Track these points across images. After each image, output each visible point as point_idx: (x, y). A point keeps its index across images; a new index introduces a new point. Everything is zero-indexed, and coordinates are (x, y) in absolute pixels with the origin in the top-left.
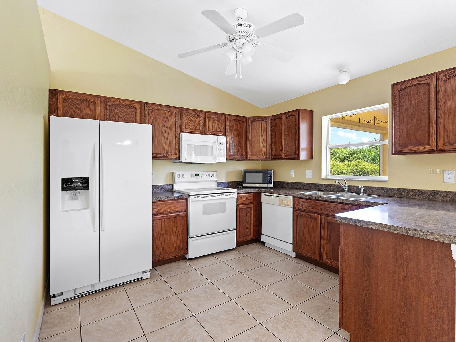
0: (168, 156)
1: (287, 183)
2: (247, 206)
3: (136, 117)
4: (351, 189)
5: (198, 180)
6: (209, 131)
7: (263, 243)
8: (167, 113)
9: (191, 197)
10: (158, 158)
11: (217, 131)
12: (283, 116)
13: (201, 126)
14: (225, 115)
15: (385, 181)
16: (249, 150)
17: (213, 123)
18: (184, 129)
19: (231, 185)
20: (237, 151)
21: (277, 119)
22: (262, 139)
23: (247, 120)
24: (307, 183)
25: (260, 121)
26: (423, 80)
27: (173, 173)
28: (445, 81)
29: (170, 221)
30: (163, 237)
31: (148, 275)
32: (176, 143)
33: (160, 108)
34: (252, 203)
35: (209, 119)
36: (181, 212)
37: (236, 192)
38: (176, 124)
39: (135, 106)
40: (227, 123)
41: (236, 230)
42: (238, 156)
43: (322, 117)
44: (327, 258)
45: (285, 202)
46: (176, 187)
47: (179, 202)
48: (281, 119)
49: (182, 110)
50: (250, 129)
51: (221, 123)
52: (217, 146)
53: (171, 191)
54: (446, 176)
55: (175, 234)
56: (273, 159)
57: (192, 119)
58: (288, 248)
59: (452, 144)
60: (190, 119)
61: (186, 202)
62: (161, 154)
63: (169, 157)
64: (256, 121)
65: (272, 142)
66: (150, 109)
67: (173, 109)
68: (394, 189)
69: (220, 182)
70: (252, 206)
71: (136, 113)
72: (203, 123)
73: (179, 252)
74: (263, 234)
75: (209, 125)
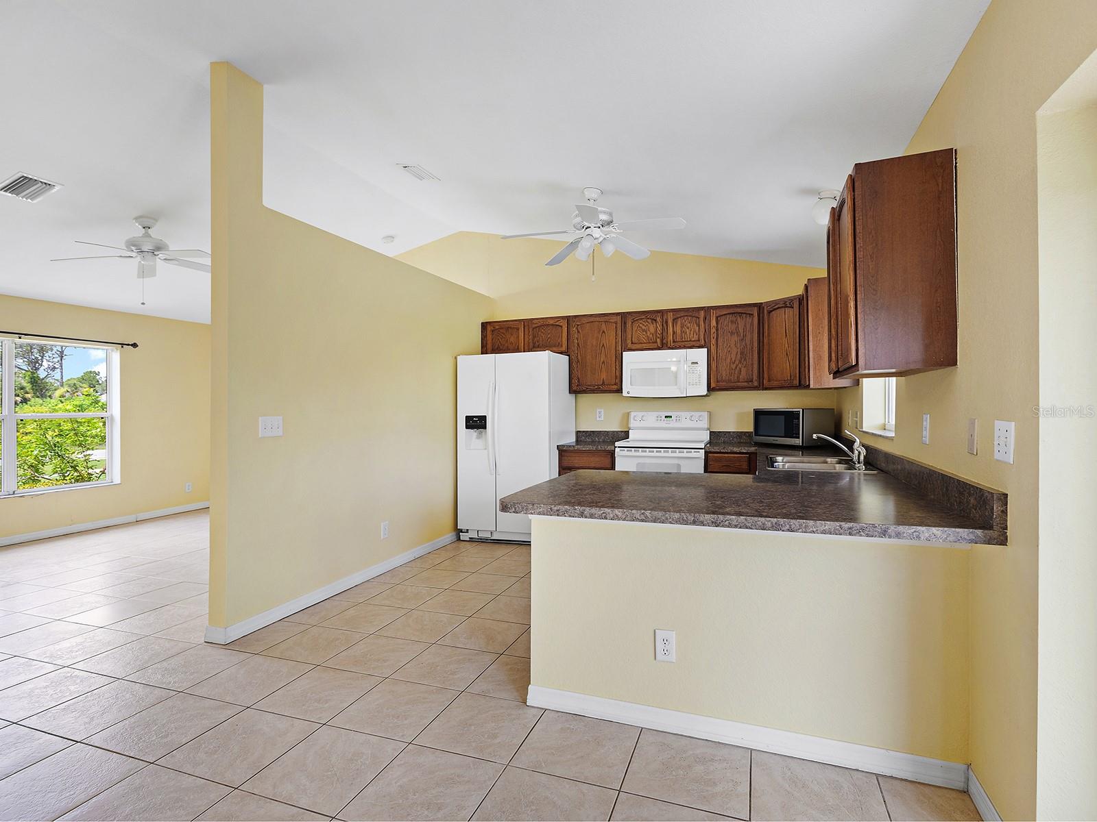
0: (605, 388)
6: (672, 342)
8: (603, 324)
9: (619, 450)
11: (688, 341)
13: (658, 335)
14: (709, 309)
16: (765, 368)
17: (682, 327)
18: (629, 345)
20: (736, 372)
21: (801, 301)
22: (786, 345)
23: (761, 309)
25: (782, 307)
32: (618, 367)
33: (592, 319)
35: (674, 322)
37: (703, 449)
38: (616, 339)
40: (713, 323)
42: (738, 382)
49: (624, 316)
50: (767, 327)
51: (699, 325)
52: (686, 367)
57: (643, 327)
60: (640, 326)
61: (610, 457)
62: (594, 386)
64: (776, 309)
66: (579, 324)
67: (612, 317)
71: (561, 332)
72: (664, 329)
75: (674, 333)
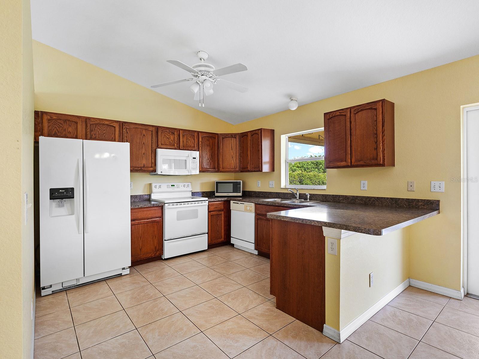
1: (255, 192)
2: (218, 213)
3: (115, 134)
4: (301, 197)
5: (173, 190)
6: (183, 146)
7: (233, 245)
8: (144, 131)
9: (166, 205)
10: (136, 170)
11: (190, 147)
12: (249, 133)
13: (175, 142)
14: (198, 132)
15: (325, 189)
16: (221, 163)
17: (187, 139)
18: (160, 145)
19: (205, 194)
20: (209, 164)
21: (244, 136)
22: (232, 154)
23: (219, 136)
24: (270, 192)
25: (230, 137)
26: (342, 113)
27: (150, 184)
28: (355, 114)
29: (148, 225)
30: (141, 239)
31: (127, 271)
32: (153, 157)
33: (136, 126)
34: (222, 210)
35: (183, 136)
36: (157, 218)
37: (207, 200)
38: (152, 140)
39: (114, 125)
40: (200, 140)
41: (208, 233)
42: (210, 169)
43: (281, 136)
45: (248, 208)
46: (153, 197)
47: (155, 210)
48: (248, 136)
49: (157, 128)
50: (222, 145)
51: (194, 140)
52: (190, 160)
53: (149, 200)
54: (362, 185)
55: (151, 237)
56: (242, 172)
57: (167, 136)
58: (251, 247)
59: (359, 161)
60: (165, 135)
61: (161, 210)
62: (138, 167)
63: (146, 170)
64: (226, 137)
65: (241, 157)
66: (128, 127)
67: (149, 127)
68: (330, 195)
69: (195, 192)
70: (223, 212)
71: (115, 131)
72: (177, 139)
73: (155, 253)
74: (233, 237)
75: (183, 141)
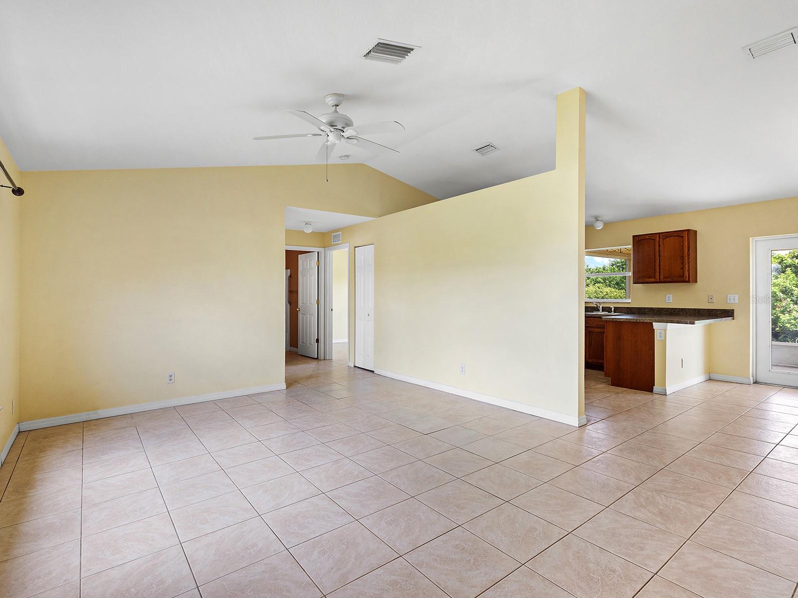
4: (604, 309)
15: (630, 303)
26: (651, 236)
28: (664, 239)
44: (589, 358)
59: (667, 278)
68: (635, 308)
